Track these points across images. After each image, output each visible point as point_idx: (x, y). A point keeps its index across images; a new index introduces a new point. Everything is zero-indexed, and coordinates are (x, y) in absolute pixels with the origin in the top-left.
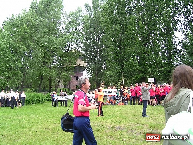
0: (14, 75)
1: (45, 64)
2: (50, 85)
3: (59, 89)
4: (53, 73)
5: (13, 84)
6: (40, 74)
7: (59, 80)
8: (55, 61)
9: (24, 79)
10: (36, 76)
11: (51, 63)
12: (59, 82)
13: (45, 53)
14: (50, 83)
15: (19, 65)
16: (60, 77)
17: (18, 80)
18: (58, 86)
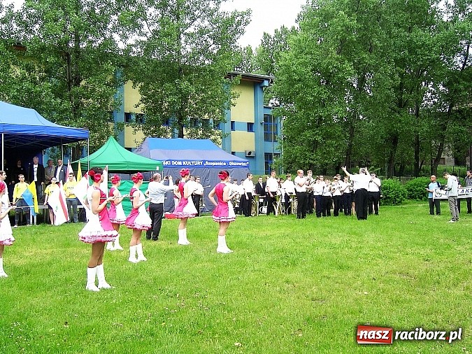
0: (328, 136)
1: (402, 104)
2: (417, 158)
3: (440, 167)
4: (425, 127)
5: (326, 158)
6: (390, 130)
7: (442, 145)
8: (429, 95)
9: (350, 146)
10: (382, 138)
11: (419, 102)
12: (441, 150)
13: (401, 75)
14: (417, 152)
15: (338, 111)
16: (442, 137)
17: (337, 149)
18: (438, 160)
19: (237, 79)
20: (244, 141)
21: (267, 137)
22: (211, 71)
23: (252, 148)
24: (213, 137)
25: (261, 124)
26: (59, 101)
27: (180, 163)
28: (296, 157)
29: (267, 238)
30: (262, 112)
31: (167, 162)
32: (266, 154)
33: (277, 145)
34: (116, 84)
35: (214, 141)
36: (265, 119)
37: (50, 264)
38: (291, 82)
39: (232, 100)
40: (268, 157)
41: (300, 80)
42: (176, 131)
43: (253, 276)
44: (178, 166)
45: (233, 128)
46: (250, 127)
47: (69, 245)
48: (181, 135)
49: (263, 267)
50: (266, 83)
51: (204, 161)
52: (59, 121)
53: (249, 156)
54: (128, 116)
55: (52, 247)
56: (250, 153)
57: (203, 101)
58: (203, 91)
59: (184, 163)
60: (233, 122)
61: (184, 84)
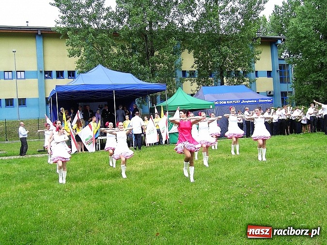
19: (259, 41)
20: (265, 84)
21: (282, 81)
22: (241, 37)
23: (271, 89)
24: (245, 83)
25: (277, 71)
26: (142, 67)
27: (225, 103)
28: (305, 93)
29: (293, 150)
30: (277, 63)
31: (216, 103)
32: (282, 93)
33: (290, 85)
34: (177, 52)
35: (246, 85)
36: (280, 68)
37: (156, 169)
38: (299, 39)
39: (257, 56)
40: (284, 94)
41: (305, 37)
42: (219, 81)
43: (291, 174)
44: (224, 104)
45: (257, 76)
46: (269, 74)
47: (163, 158)
48: (222, 83)
49: (297, 169)
50: (279, 42)
51: (241, 100)
52: (143, 80)
53: (269, 94)
54: (184, 72)
55: (153, 160)
56: (270, 92)
57: (237, 58)
58: (237, 52)
59: (228, 102)
60: (256, 72)
61: (224, 49)
